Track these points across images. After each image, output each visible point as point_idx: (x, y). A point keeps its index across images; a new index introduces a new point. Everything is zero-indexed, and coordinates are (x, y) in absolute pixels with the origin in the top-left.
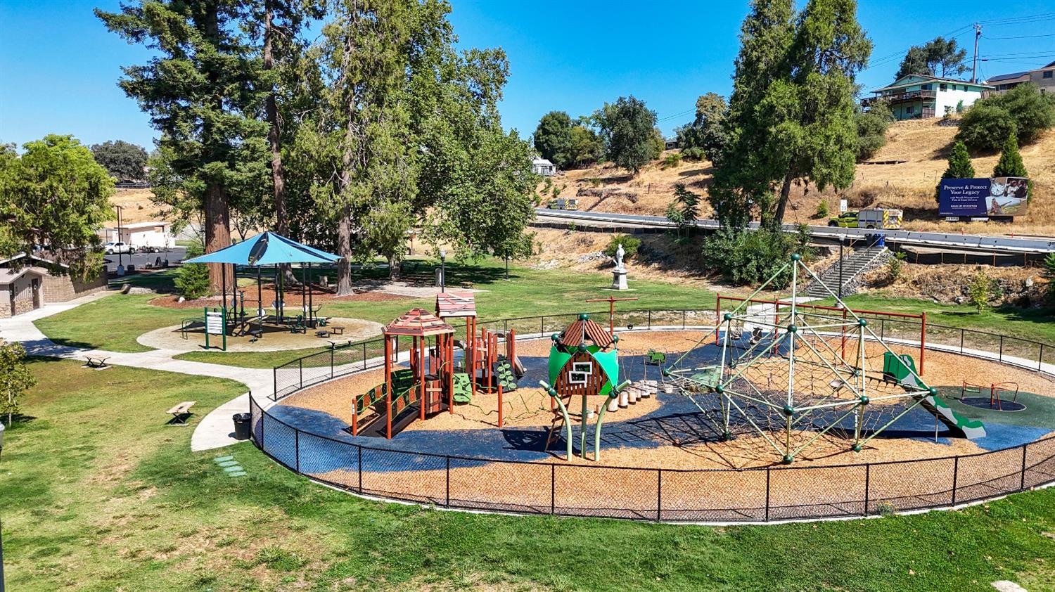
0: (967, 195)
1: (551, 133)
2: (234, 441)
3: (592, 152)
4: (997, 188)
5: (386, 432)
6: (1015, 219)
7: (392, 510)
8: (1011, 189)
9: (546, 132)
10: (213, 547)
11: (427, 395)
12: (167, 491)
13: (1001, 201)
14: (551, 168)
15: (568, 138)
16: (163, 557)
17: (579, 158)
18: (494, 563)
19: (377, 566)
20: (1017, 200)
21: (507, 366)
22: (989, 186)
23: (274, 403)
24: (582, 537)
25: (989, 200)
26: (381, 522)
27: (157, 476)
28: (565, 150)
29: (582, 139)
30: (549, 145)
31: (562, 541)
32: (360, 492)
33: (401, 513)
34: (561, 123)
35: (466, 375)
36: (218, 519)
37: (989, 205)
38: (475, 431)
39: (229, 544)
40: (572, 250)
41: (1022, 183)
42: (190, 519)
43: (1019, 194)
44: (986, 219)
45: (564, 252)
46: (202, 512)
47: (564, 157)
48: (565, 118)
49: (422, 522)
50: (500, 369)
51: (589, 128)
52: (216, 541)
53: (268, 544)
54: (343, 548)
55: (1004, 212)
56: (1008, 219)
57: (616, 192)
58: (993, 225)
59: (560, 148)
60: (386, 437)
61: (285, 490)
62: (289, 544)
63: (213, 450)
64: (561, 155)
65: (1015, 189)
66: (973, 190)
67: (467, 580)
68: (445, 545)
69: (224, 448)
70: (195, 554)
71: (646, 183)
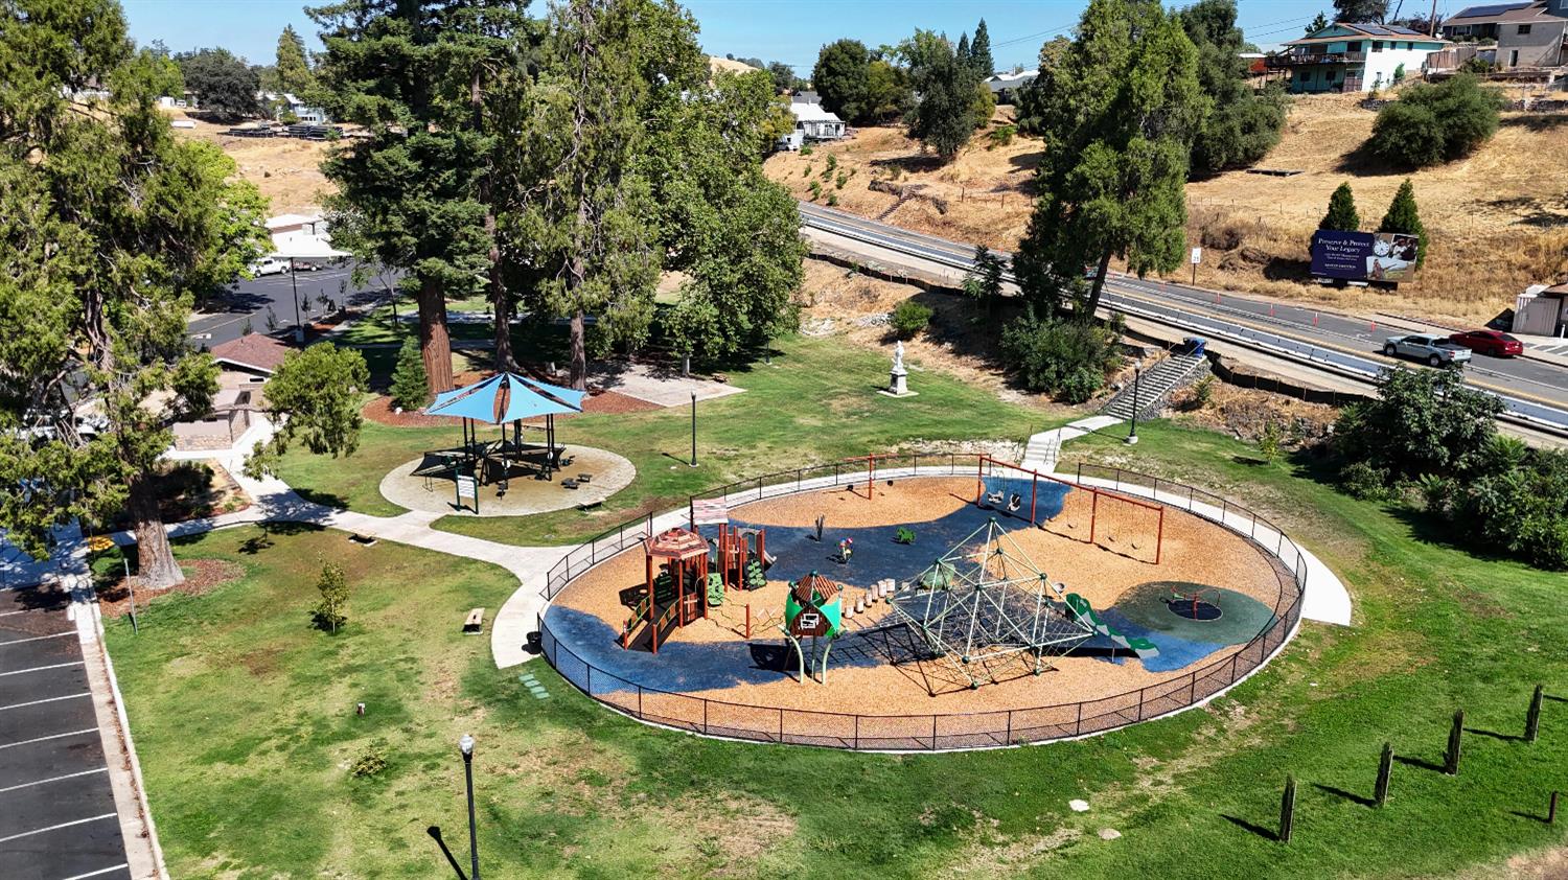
0: (1346, 253)
1: (839, 74)
2: (527, 657)
3: (896, 101)
4: (1381, 247)
5: (652, 645)
6: (1400, 285)
7: (665, 735)
8: (1397, 249)
9: (832, 72)
10: (544, 765)
11: (685, 607)
12: (493, 710)
13: (1384, 263)
14: (838, 128)
15: (863, 79)
16: (511, 773)
17: (877, 110)
18: (738, 784)
19: (659, 785)
20: (1403, 264)
21: (757, 564)
22: (1372, 244)
23: (549, 603)
24: (799, 763)
25: (1370, 261)
26: (658, 745)
27: (480, 696)
28: (859, 98)
29: (883, 82)
30: (835, 91)
31: (785, 767)
32: (640, 718)
33: (673, 739)
34: (853, 58)
35: (718, 575)
36: (540, 741)
37: (1370, 268)
38: (727, 644)
39: (555, 763)
40: (852, 304)
41: (1411, 242)
42: (522, 739)
43: (1406, 256)
44: (1365, 284)
45: (842, 306)
46: (527, 733)
47: (857, 108)
48: (858, 51)
49: (687, 747)
50: (750, 568)
51: (894, 64)
52: (545, 760)
53: (582, 764)
54: (635, 770)
55: (1387, 277)
56: (1389, 286)
57: (921, 192)
58: (1372, 296)
59: (851, 95)
60: (652, 651)
61: (584, 714)
62: (596, 765)
63: (514, 668)
64: (854, 105)
65: (1402, 249)
66: (1353, 246)
67: (719, 797)
68: (704, 768)
69: (523, 664)
70: (534, 772)
71: (964, 177)
